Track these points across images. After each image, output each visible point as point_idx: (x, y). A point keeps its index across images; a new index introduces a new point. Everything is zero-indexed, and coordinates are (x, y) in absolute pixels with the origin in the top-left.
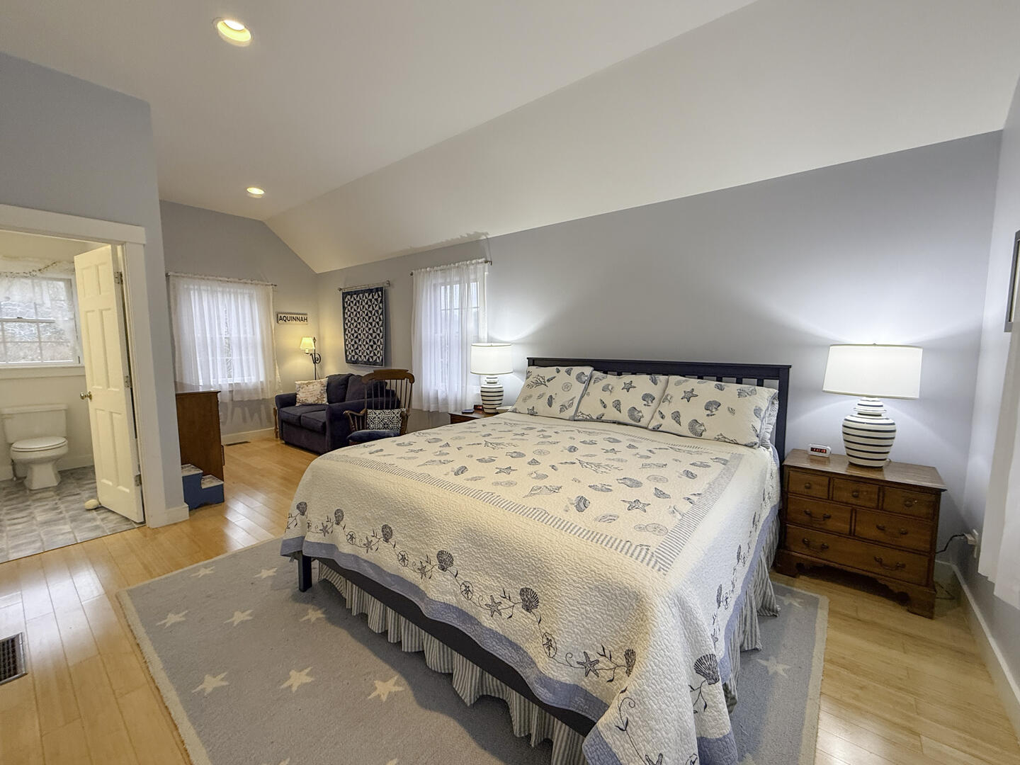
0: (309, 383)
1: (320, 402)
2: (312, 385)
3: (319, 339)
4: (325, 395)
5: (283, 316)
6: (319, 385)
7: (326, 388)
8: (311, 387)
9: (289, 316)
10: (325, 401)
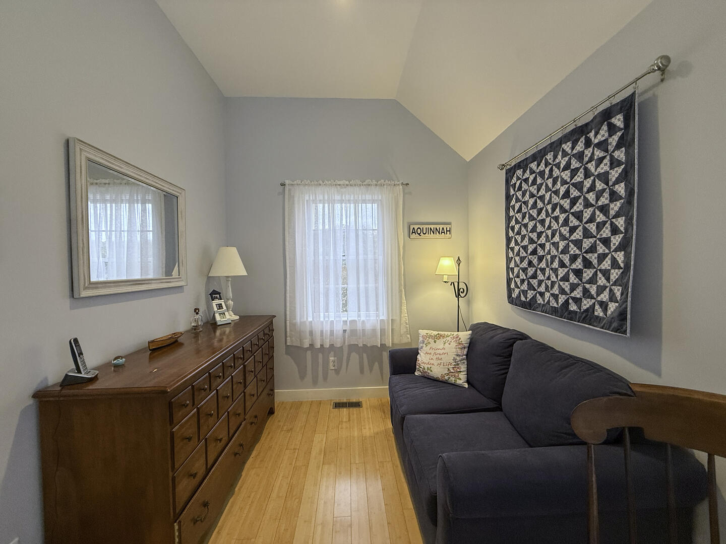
0: (439, 337)
1: (452, 380)
2: (442, 340)
3: (468, 258)
4: (463, 367)
5: (416, 227)
6: (454, 344)
7: (465, 351)
8: (440, 344)
9: (425, 227)
10: (461, 380)
